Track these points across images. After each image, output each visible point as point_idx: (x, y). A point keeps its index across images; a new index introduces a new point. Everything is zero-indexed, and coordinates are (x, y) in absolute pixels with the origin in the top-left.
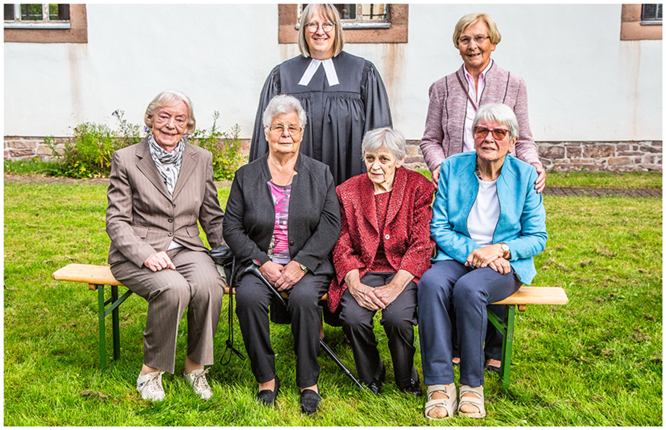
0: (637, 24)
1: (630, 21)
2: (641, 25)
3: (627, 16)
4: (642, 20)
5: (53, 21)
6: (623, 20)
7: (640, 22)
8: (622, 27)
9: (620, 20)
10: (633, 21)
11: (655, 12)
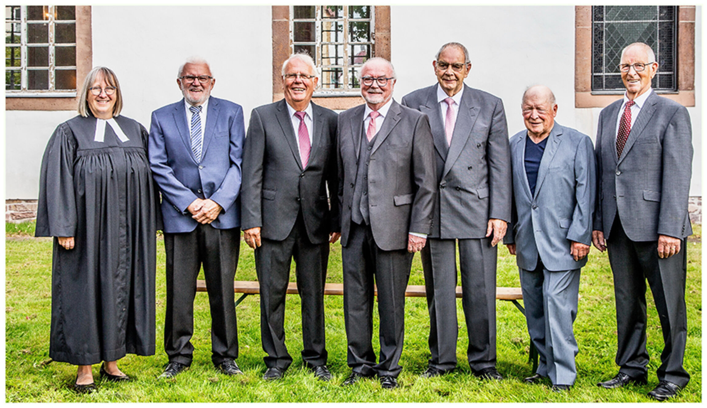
0: (588, 94)
1: (582, 91)
2: (592, 95)
3: (579, 87)
4: (592, 90)
5: (59, 90)
6: (576, 90)
7: (591, 92)
8: (576, 96)
9: (574, 90)
10: (585, 91)
11: (602, 84)
